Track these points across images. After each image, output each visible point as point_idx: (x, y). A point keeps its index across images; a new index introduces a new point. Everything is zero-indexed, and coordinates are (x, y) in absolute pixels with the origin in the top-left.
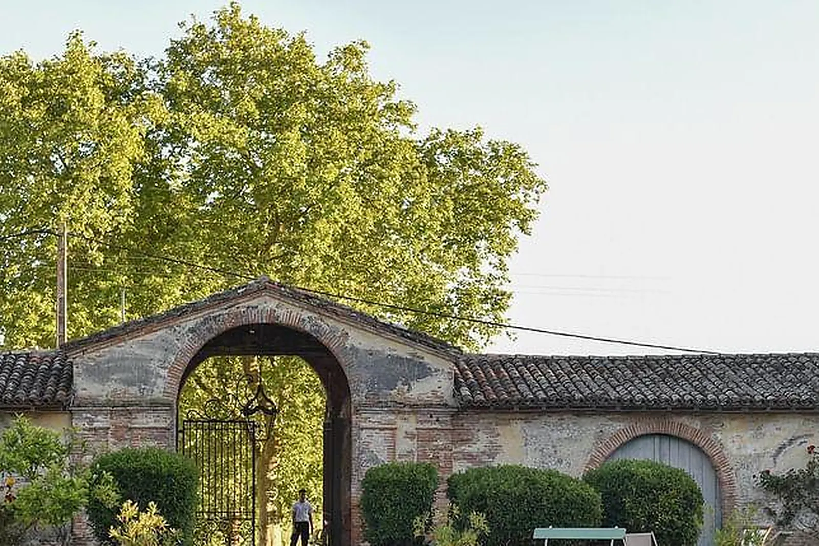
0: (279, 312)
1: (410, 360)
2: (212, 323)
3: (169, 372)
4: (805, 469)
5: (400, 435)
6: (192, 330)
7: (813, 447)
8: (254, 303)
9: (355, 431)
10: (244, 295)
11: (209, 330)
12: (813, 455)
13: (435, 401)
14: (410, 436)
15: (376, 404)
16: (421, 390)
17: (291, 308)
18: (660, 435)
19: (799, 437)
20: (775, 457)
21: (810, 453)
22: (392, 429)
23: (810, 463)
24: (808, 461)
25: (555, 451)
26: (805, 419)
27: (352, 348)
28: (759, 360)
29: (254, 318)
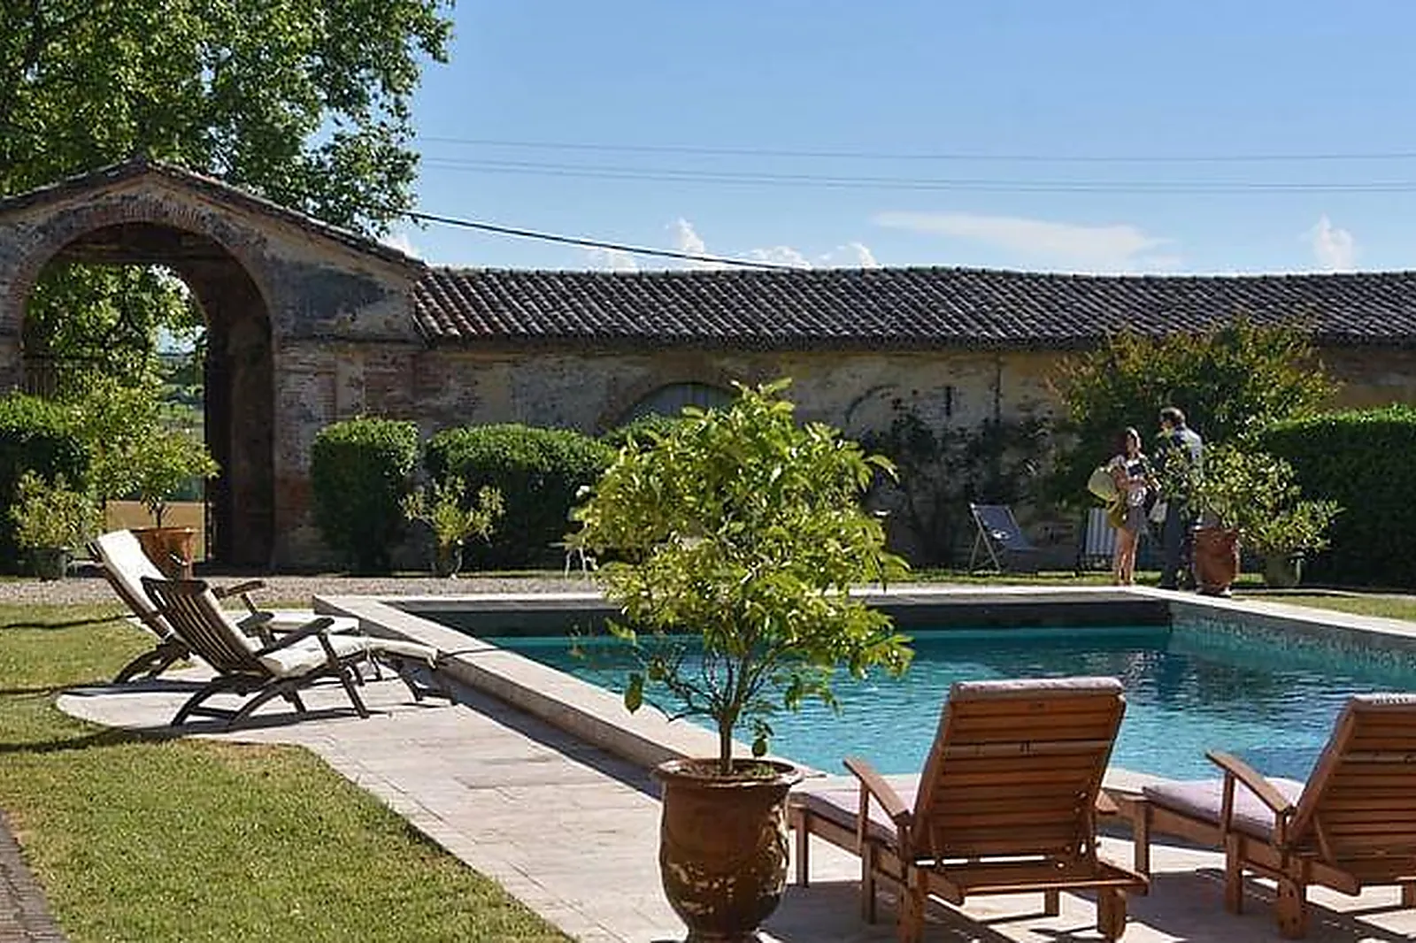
0: (170, 206)
1: (354, 277)
2: (72, 219)
3: (11, 290)
4: (888, 430)
5: (342, 382)
6: (42, 229)
7: (899, 401)
8: (132, 191)
9: (278, 376)
10: (118, 179)
11: (70, 229)
12: (898, 412)
13: (391, 335)
14: (355, 383)
15: (308, 336)
16: (369, 319)
17: (184, 200)
18: (694, 383)
19: (881, 387)
20: (848, 413)
21: (896, 408)
22: (330, 373)
23: (895, 422)
24: (893, 419)
25: (553, 406)
26: (891, 363)
27: (273, 258)
28: (824, 277)
29: (133, 214)
